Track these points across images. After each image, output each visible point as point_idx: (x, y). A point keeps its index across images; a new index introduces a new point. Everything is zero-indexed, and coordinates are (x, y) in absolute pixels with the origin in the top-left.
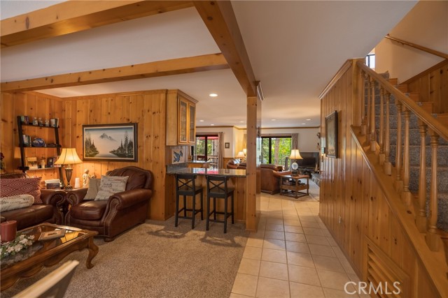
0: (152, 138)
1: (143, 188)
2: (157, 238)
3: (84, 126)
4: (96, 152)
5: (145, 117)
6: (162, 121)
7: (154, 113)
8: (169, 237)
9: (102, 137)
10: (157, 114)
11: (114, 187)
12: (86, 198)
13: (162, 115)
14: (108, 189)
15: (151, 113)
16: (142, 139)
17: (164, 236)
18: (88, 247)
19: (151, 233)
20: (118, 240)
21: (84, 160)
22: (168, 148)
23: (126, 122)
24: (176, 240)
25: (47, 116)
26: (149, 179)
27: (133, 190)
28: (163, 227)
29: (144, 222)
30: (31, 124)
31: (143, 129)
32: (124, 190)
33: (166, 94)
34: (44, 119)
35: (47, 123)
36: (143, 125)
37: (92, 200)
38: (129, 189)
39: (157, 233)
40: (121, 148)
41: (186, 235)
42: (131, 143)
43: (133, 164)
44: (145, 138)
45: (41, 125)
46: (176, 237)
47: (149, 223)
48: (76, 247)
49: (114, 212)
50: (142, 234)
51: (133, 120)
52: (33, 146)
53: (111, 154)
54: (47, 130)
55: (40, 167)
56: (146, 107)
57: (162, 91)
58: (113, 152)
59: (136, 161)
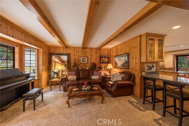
0: (134, 59)
1: (129, 80)
2: (131, 105)
3: (115, 56)
4: (117, 65)
5: (131, 50)
6: (139, 50)
7: (135, 48)
8: (136, 107)
9: (119, 59)
10: (136, 48)
11: (118, 78)
12: (110, 80)
13: (139, 48)
14: (116, 78)
15: (134, 48)
16: (131, 60)
17: (134, 105)
18: (101, 96)
19: (129, 101)
20: (116, 98)
21: (115, 68)
22: (142, 63)
23: (125, 53)
24: (139, 111)
25: (107, 55)
26: (132, 77)
27: (124, 80)
28: (136, 101)
29: (130, 95)
30: (103, 57)
31: (131, 55)
32: (121, 80)
33: (140, 37)
34: (105, 56)
35: (106, 57)
36: (131, 54)
37: (111, 81)
38: (123, 80)
39: (131, 103)
40: (124, 64)
41: (146, 111)
42: (127, 61)
43: (127, 70)
44: (131, 59)
45: (105, 57)
46: (140, 109)
47: (132, 97)
48: (98, 94)
49: (115, 87)
50: (125, 100)
51: (127, 52)
52: (103, 63)
53: (121, 66)
54: (106, 58)
55: (105, 69)
56: (132, 46)
57: (138, 36)
58: (121, 65)
59: (128, 69)
